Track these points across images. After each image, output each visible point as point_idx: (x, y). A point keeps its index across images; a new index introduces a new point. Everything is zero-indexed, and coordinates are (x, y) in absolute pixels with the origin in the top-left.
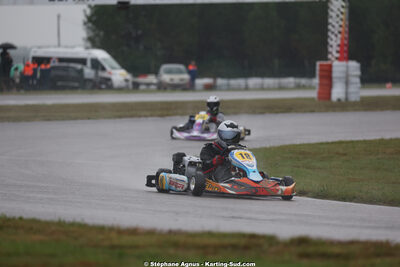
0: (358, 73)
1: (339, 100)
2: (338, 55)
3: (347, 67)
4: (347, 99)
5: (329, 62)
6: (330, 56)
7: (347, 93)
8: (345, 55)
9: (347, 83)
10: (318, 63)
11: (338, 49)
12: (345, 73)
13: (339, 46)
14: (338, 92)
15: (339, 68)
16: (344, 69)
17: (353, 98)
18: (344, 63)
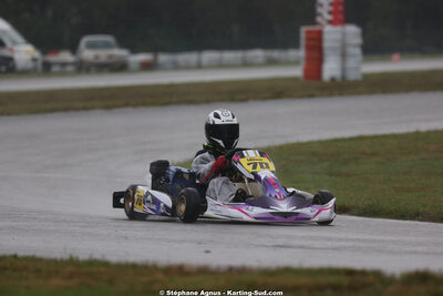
0: (358, 41)
1: (333, 79)
2: (329, 17)
3: (344, 34)
4: (343, 77)
5: (316, 28)
6: (319, 19)
7: (344, 70)
8: (341, 17)
9: (344, 55)
10: (304, 30)
11: (331, 8)
12: (341, 42)
13: (331, 4)
14: (331, 69)
15: (332, 35)
16: (338, 36)
17: (353, 76)
18: (338, 29)
